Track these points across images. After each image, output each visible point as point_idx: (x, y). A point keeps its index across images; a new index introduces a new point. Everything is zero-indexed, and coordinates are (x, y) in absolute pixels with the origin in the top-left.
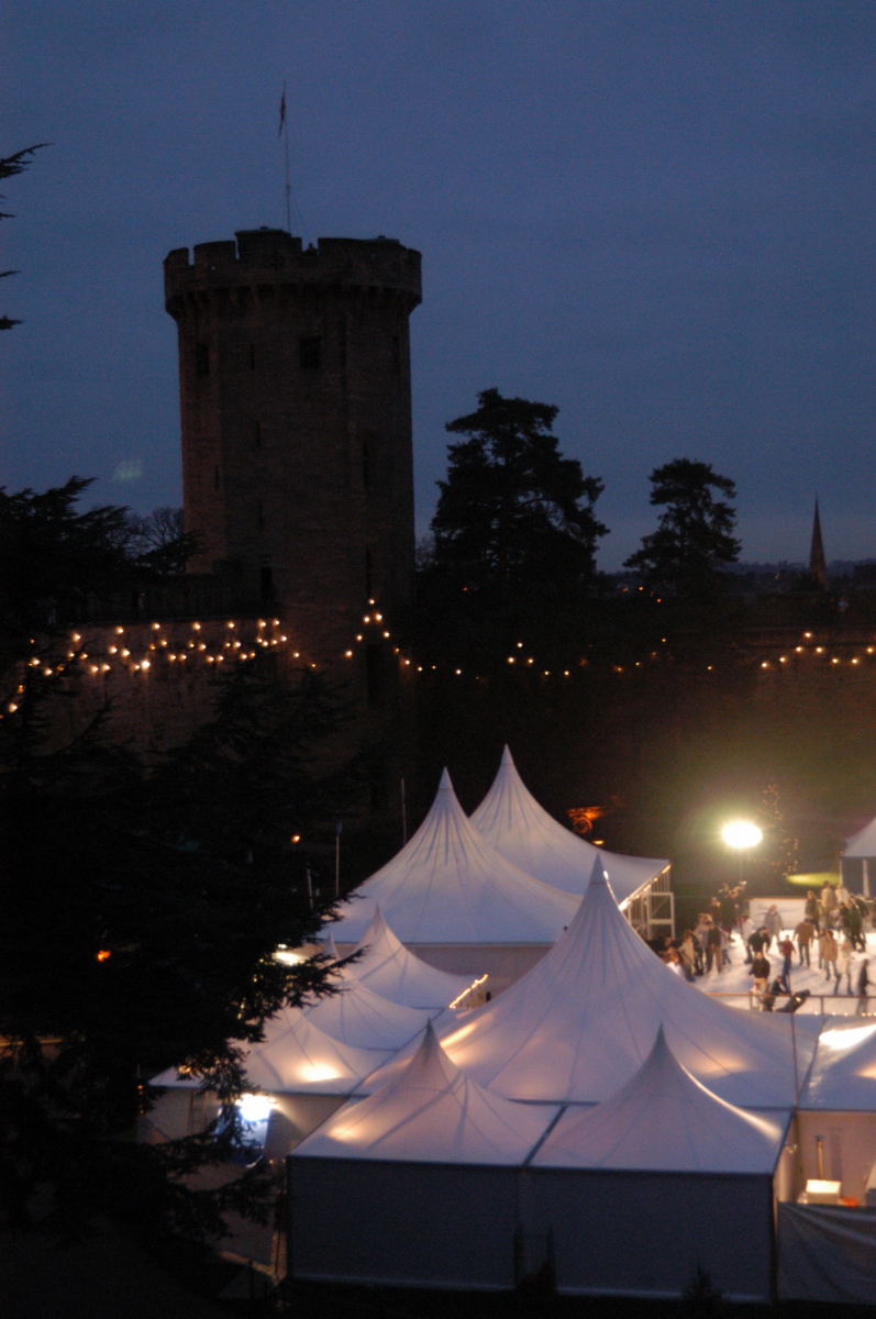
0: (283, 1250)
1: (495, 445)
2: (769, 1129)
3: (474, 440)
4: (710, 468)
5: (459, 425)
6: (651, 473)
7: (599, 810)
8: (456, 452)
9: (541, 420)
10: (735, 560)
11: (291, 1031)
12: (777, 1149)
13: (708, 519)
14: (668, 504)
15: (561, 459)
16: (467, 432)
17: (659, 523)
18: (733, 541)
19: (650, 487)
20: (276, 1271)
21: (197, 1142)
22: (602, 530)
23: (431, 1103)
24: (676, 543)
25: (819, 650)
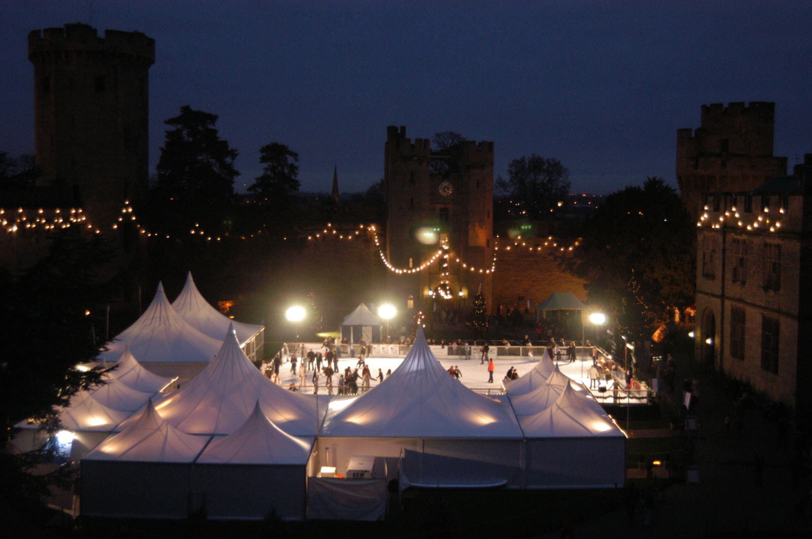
0: (78, 503)
1: (188, 132)
2: (305, 445)
3: (178, 129)
4: (287, 147)
5: (170, 122)
6: (261, 148)
7: (232, 302)
8: (169, 134)
9: (209, 121)
10: (298, 190)
11: (83, 403)
12: (309, 454)
13: (286, 171)
14: (268, 163)
15: (219, 140)
16: (175, 125)
17: (264, 171)
18: (297, 181)
19: (260, 155)
20: (74, 513)
21: (37, 453)
22: (237, 174)
23: (150, 435)
24: (271, 181)
25: (334, 232)
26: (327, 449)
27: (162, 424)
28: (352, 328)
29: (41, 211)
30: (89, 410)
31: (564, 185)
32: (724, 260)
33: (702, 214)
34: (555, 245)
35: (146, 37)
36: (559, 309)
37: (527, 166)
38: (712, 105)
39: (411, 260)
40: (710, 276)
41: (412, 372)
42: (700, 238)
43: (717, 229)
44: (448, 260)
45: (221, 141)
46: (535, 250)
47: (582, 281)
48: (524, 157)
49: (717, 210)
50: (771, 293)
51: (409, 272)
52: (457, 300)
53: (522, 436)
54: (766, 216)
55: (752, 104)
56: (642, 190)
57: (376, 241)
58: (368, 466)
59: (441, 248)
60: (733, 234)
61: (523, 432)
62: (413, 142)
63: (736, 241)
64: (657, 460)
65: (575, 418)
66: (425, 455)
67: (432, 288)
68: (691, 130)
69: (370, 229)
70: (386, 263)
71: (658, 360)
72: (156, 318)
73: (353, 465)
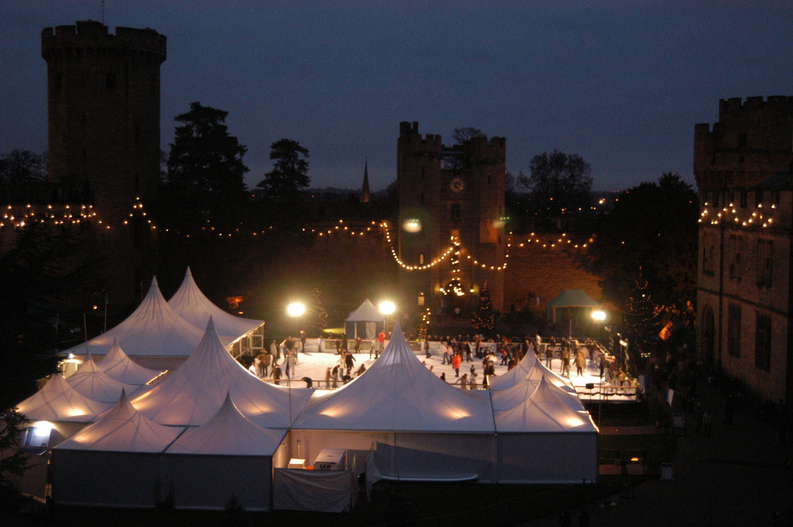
1: (197, 128)
3: (188, 125)
4: (298, 143)
5: (180, 118)
6: (272, 145)
7: (241, 298)
8: (179, 130)
9: (219, 117)
10: (308, 186)
11: (64, 393)
12: (277, 445)
13: (296, 167)
14: (278, 159)
15: (229, 136)
16: (185, 121)
17: (274, 167)
18: (307, 177)
19: (271, 150)
22: (247, 170)
23: (122, 426)
24: (281, 177)
25: (346, 228)
26: (298, 442)
27: (134, 416)
28: (355, 324)
29: (50, 207)
30: (70, 402)
31: (586, 181)
32: (722, 256)
33: (703, 211)
34: (569, 242)
35: (158, 34)
36: (570, 306)
37: (548, 162)
38: (730, 99)
39: (422, 256)
40: (710, 273)
41: (389, 366)
42: (701, 234)
43: (716, 225)
44: (459, 256)
45: (230, 138)
46: (549, 246)
47: (596, 278)
48: (545, 153)
49: (715, 207)
50: (764, 289)
51: (420, 268)
52: (468, 295)
53: (494, 430)
54: (760, 211)
55: (771, 98)
56: (657, 186)
57: (388, 237)
58: (336, 458)
59: (453, 245)
60: (730, 230)
61: (495, 426)
62: (424, 138)
63: (733, 237)
64: (636, 457)
65: (549, 413)
66: (396, 449)
67: (443, 285)
68: (708, 125)
69: (381, 226)
70: (397, 260)
71: (646, 356)
72: (149, 313)
73: (322, 457)
